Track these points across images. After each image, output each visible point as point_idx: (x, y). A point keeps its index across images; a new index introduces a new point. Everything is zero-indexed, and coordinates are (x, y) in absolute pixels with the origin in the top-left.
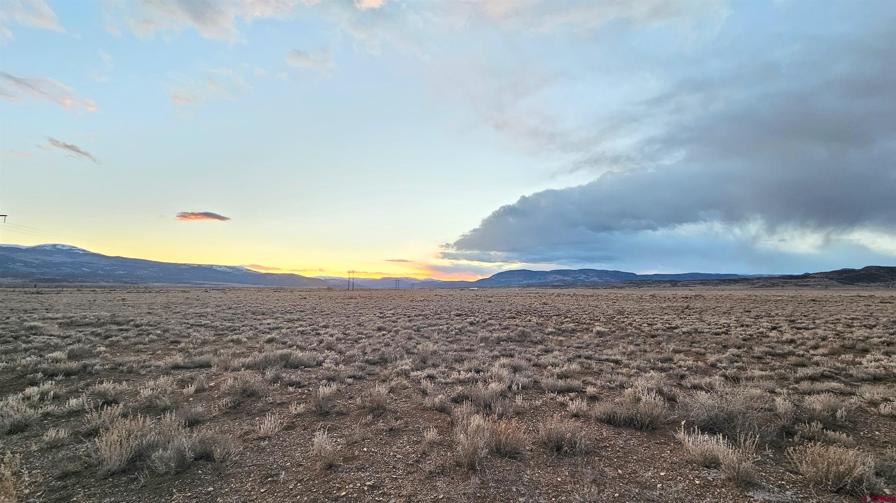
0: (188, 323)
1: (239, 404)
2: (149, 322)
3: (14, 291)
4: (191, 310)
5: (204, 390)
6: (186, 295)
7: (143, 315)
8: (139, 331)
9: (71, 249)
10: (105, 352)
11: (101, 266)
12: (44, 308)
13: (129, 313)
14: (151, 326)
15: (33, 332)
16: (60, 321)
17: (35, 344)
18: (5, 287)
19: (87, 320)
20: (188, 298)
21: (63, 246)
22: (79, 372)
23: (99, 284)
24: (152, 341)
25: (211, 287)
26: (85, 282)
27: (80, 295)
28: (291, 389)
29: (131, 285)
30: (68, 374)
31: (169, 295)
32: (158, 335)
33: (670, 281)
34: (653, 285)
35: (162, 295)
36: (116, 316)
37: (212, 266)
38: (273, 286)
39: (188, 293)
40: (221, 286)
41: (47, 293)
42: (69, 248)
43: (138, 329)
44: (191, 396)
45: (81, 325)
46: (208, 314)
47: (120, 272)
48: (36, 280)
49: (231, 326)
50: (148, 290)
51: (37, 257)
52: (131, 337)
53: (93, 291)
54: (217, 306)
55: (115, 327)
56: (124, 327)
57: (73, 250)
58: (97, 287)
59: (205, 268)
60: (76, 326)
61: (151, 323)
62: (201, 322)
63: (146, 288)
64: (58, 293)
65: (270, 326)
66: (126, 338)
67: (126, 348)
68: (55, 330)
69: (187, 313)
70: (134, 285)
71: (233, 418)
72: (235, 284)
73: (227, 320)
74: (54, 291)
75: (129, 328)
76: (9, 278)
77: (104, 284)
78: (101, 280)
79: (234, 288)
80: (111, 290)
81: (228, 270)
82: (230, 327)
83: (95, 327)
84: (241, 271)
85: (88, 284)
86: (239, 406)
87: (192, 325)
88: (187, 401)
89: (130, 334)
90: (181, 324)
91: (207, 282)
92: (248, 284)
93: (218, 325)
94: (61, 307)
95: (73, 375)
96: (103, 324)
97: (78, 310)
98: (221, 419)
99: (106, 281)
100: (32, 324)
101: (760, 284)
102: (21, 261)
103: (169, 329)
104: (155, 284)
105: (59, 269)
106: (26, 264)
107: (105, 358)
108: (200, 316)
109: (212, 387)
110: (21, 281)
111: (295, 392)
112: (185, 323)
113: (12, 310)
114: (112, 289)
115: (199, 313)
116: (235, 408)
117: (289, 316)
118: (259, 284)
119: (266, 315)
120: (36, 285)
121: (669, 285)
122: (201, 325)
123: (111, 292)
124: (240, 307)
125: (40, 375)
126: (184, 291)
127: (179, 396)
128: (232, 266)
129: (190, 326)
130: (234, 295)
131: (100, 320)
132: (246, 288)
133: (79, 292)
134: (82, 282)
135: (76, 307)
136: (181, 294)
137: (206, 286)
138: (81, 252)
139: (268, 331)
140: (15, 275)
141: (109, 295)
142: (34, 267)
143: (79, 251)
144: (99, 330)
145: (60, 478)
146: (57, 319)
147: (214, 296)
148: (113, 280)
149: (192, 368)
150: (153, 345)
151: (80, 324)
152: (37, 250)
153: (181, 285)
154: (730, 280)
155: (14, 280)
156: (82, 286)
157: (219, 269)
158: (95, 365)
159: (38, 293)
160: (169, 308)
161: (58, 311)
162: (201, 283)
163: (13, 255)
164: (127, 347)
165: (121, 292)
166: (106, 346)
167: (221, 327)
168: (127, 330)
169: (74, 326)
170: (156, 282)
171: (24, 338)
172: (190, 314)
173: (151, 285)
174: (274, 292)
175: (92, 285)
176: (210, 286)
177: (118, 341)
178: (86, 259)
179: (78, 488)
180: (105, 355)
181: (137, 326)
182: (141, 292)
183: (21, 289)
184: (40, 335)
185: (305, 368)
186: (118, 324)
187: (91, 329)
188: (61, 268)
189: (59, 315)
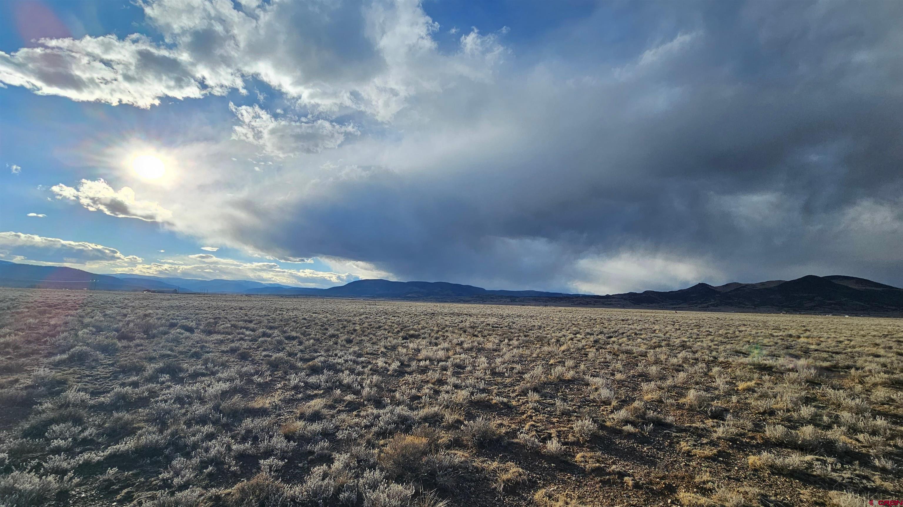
33: (510, 297)
34: (495, 300)
101: (578, 302)
121: (509, 300)
154: (557, 297)
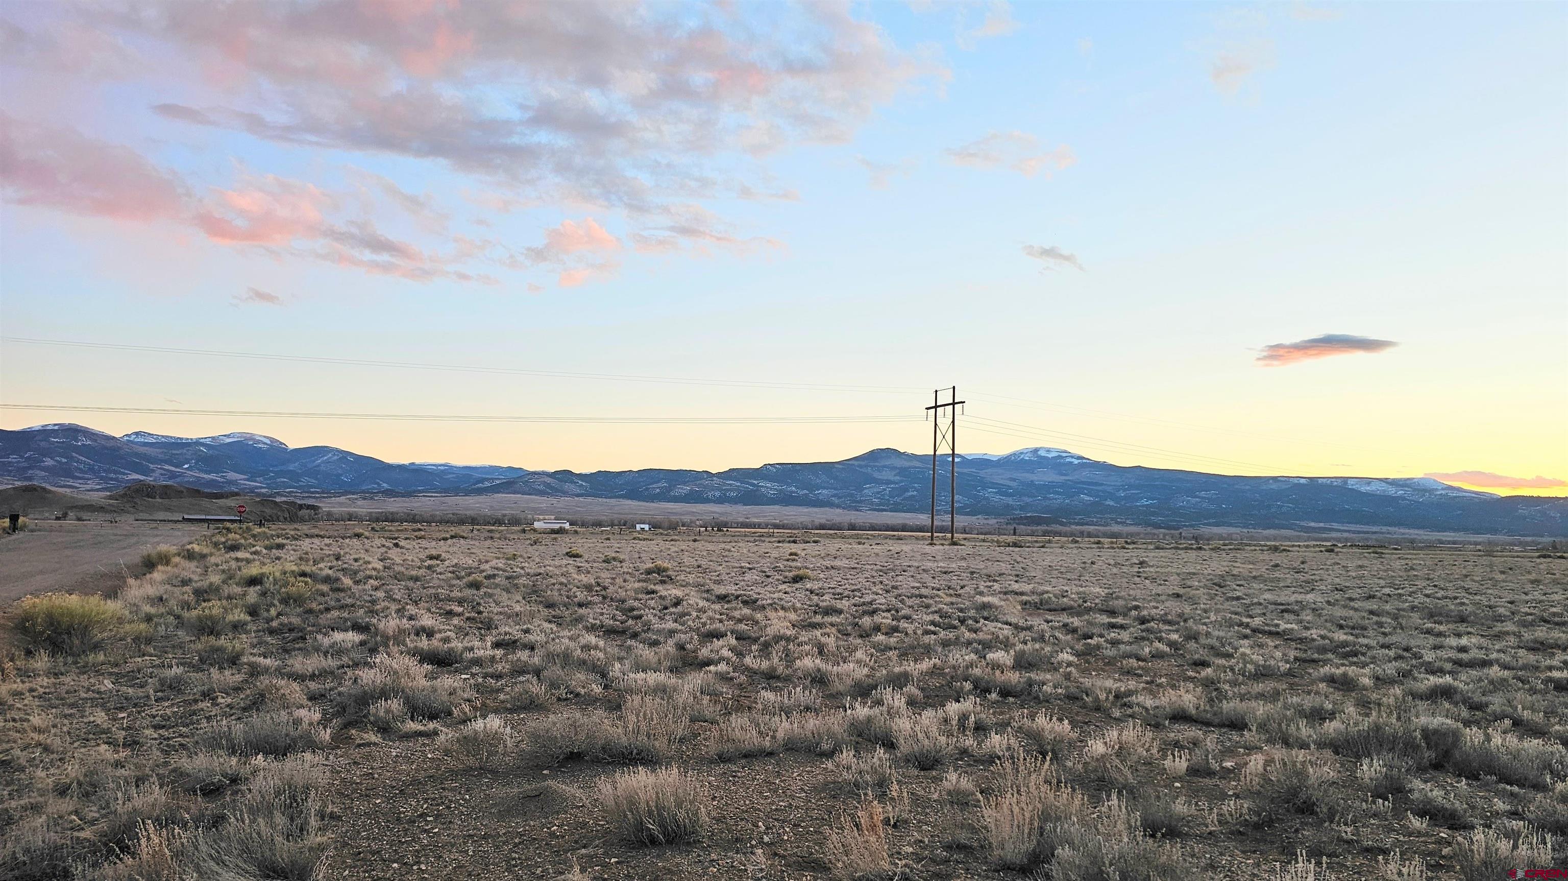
0: (1247, 626)
1: (1270, 823)
2: (1166, 614)
3: (984, 541)
4: (1268, 596)
5: (1210, 773)
6: (1277, 558)
7: (1163, 598)
8: (1142, 631)
9: (1060, 457)
10: (1069, 664)
11: (1109, 489)
12: (1014, 573)
13: (1139, 591)
14: (1170, 623)
15: (986, 614)
16: (1025, 598)
17: (981, 636)
18: (976, 532)
19: (1065, 599)
20: (1277, 565)
21: (1048, 451)
22: (1022, 692)
23: (1108, 528)
24: (1158, 656)
25: (1347, 540)
26: (1087, 524)
27: (1075, 551)
28: (1417, 823)
29: (1167, 531)
30: (1005, 693)
31: (1238, 555)
32: (1171, 644)
35: (1224, 555)
36: (1114, 596)
37: (1345, 479)
38: (1540, 539)
39: (1285, 553)
40: (1374, 536)
41: (1028, 545)
42: (1055, 454)
43: (1143, 627)
44: (1180, 779)
45: (1055, 610)
46: (1303, 608)
47: (1144, 502)
48: (1014, 519)
49: (1346, 641)
50: (1198, 543)
51: (1015, 475)
52: (1123, 643)
53: (1099, 543)
54: (1337, 589)
55: (1105, 619)
56: (1119, 620)
57: (1062, 457)
58: (1106, 535)
59: (1326, 485)
60: (1047, 610)
61: (1170, 617)
62: (1277, 625)
63: (1195, 538)
64: (1043, 547)
65: (1464, 656)
66: (1114, 643)
67: (1109, 664)
68: (1014, 614)
69: (1255, 600)
70: (1173, 532)
71: (1248, 849)
72: (1416, 531)
73: (1348, 626)
74: (1036, 542)
75: (1126, 624)
76: (979, 516)
77: (1116, 528)
78: (1112, 519)
79: (1412, 541)
80: (1126, 542)
81: (1392, 491)
82: (1345, 644)
83: (1072, 615)
84: (1431, 491)
85: (1091, 528)
86: (1269, 827)
87: (1254, 631)
88: (1170, 786)
89: (1125, 636)
90: (1231, 626)
91: (1335, 526)
92: (1455, 530)
93: (1315, 636)
94: (1039, 574)
95: (1013, 697)
96: (1089, 610)
97: (1061, 580)
98: (1224, 842)
99: (1121, 523)
100: (986, 599)
102: (994, 485)
103: (1199, 633)
104: (1216, 530)
105: (1045, 498)
106: (1002, 490)
107: (1068, 676)
108: (1282, 611)
109: (1229, 771)
110: (995, 521)
111: (1427, 834)
112: (1241, 624)
113: (972, 573)
114: (1130, 541)
115: (1282, 604)
116: (1257, 826)
117: (1541, 633)
118: (1495, 531)
119: (1472, 624)
120: (1015, 529)
122: (1278, 633)
123: (1127, 546)
124: (1400, 595)
125: (968, 686)
126: (1275, 549)
127: (1158, 773)
128: (1400, 480)
129: (1248, 631)
130: (1403, 562)
131: (1085, 602)
132: (1449, 542)
133: (1073, 546)
134: (1082, 524)
135: (1059, 575)
136: (1266, 556)
137: (1334, 535)
138: (1076, 462)
139: (1448, 666)
140: (988, 511)
141: (1122, 553)
142: (1011, 495)
143: (1073, 460)
144: (1076, 622)
145: (948, 847)
146: (1022, 594)
147: (1343, 563)
148: (1133, 519)
149: (1214, 726)
150: (1160, 664)
151: (1053, 606)
152: (1012, 462)
153: (1272, 532)
155: (986, 519)
156: (1082, 534)
157: (1364, 489)
158: (1044, 684)
159: (1015, 545)
160: (1221, 587)
161: (1030, 579)
162: (1320, 528)
163: (982, 473)
164: (1110, 662)
165: (1145, 546)
166: (1077, 655)
167: (1321, 642)
168: (1122, 627)
169: (1044, 610)
170: (1217, 525)
171: (970, 622)
172: (1260, 604)
173: (1206, 530)
174: (1539, 557)
175: (1099, 531)
176: (1345, 535)
177: (1098, 647)
178: (1085, 475)
179: (961, 868)
180: (1069, 669)
181: (1143, 621)
182: (1182, 549)
183: (995, 538)
184: (992, 621)
185: (1497, 783)
186: (1112, 613)
187: (1065, 618)
188: (1048, 496)
189: (1027, 588)
